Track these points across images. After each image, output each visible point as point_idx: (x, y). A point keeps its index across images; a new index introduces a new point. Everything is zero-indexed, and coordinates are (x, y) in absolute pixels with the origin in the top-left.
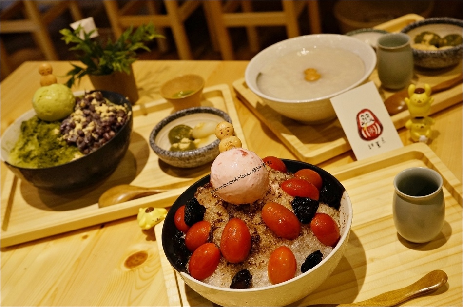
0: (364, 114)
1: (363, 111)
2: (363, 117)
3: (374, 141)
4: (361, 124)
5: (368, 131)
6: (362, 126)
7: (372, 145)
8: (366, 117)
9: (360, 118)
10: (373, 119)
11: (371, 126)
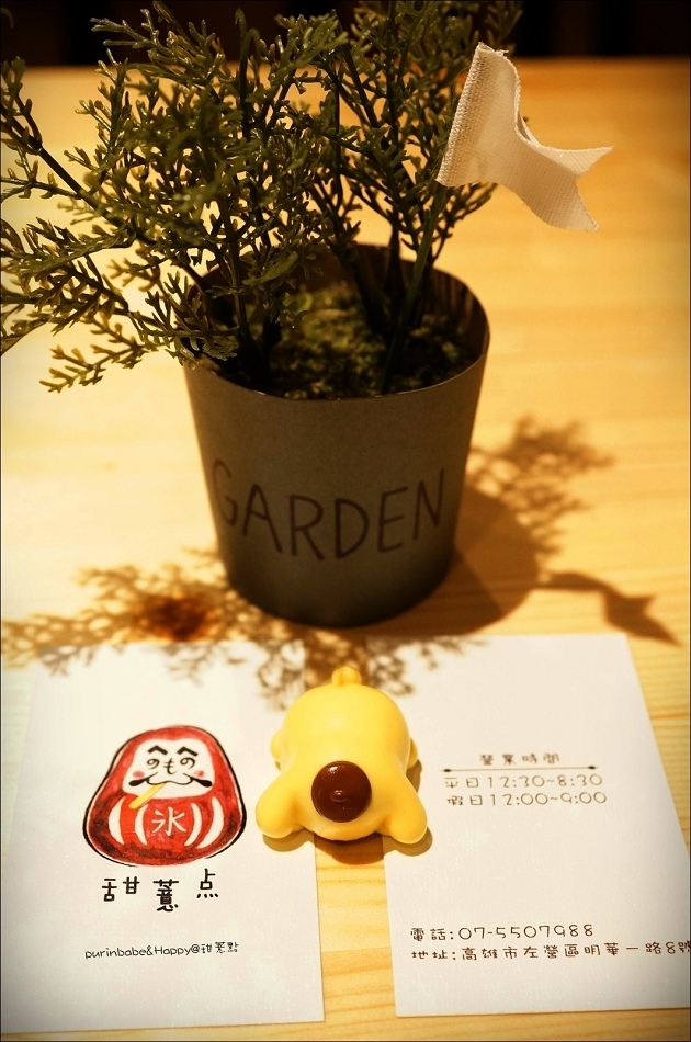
0: (172, 746)
1: (172, 733)
2: (156, 755)
3: (149, 874)
4: (129, 777)
5: (148, 817)
6: (127, 788)
7: (132, 886)
8: (177, 758)
9: (142, 753)
10: (210, 776)
11: (182, 805)
